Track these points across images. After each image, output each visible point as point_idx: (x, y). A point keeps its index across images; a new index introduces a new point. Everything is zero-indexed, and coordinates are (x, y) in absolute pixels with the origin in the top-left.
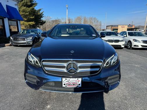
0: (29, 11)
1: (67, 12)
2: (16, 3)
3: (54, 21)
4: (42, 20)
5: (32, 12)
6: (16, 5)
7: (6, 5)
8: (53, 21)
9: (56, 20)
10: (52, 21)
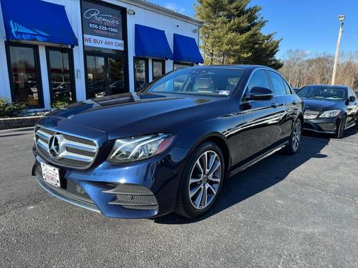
0: (241, 42)
1: (340, 34)
2: (197, 28)
3: (313, 61)
4: (275, 60)
5: (248, 42)
6: (195, 31)
7: (174, 34)
8: (310, 62)
9: (319, 59)
10: (307, 61)
